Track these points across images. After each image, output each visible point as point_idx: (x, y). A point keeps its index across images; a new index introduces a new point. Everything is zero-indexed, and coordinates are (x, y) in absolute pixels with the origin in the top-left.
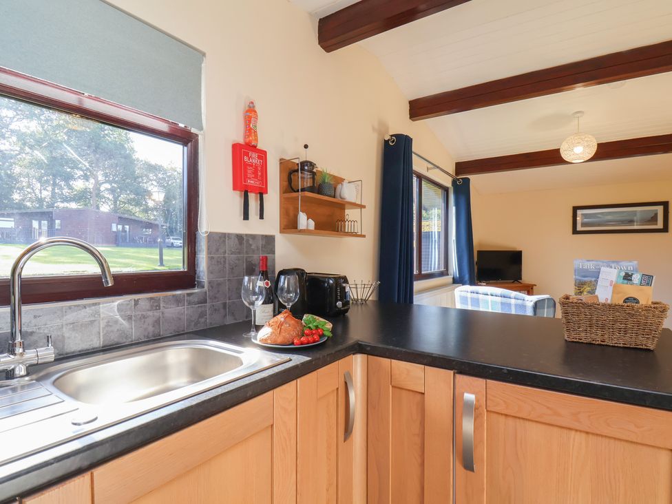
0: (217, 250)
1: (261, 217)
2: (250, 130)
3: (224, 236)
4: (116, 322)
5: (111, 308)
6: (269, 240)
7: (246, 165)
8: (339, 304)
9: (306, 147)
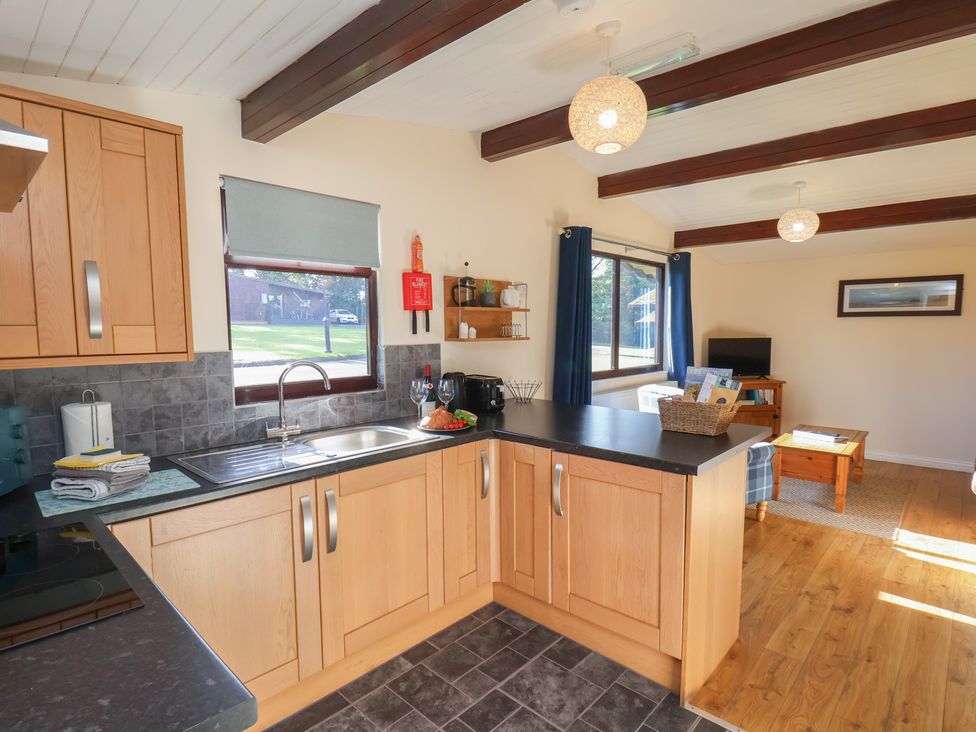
0: (393, 359)
1: (428, 330)
2: (416, 260)
3: (398, 348)
4: (328, 412)
5: (325, 403)
6: (435, 348)
7: (414, 289)
8: (493, 402)
9: (466, 264)
